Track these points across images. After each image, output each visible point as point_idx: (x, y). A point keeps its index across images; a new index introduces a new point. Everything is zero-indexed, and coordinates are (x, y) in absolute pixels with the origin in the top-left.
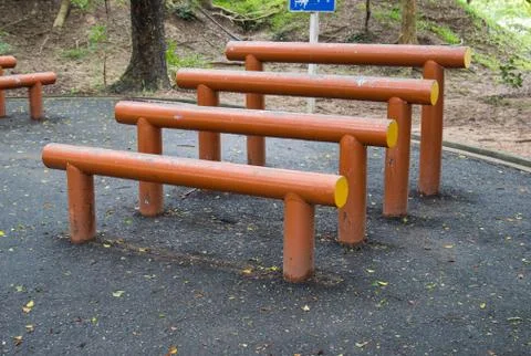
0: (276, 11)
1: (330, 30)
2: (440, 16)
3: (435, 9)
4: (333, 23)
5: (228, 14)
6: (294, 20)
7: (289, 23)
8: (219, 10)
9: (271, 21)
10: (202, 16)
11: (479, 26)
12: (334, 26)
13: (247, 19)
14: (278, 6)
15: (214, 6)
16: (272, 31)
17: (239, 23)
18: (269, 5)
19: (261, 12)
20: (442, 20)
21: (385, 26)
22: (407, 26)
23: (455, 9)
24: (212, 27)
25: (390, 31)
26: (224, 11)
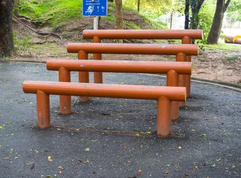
0: (51, 17)
1: (81, 26)
2: (130, 18)
3: (127, 15)
4: (82, 22)
5: (28, 19)
6: (62, 21)
7: (59, 23)
8: (23, 17)
9: (50, 22)
10: (16, 20)
11: (148, 23)
12: (82, 24)
13: (37, 21)
14: (52, 15)
15: (20, 15)
16: (51, 26)
17: (33, 23)
18: (47, 14)
19: (44, 17)
20: (131, 20)
21: (107, 23)
22: (119, 23)
23: (135, 15)
24: (22, 26)
25: (110, 26)
26: (25, 18)
